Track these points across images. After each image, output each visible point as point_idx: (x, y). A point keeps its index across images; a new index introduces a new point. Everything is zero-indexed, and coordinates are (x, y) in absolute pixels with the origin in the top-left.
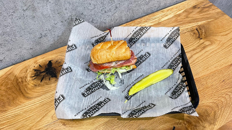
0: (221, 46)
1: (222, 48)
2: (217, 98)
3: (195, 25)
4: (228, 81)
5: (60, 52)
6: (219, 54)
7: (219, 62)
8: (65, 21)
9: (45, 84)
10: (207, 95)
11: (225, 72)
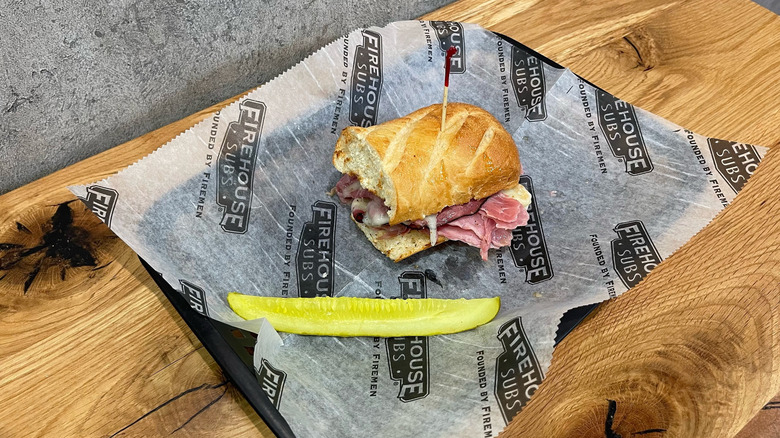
0: (727, 85)
1: (730, 92)
2: (756, 267)
3: (618, 26)
6: (725, 112)
8: (114, 30)
9: (44, 298)
10: (716, 260)
11: (761, 173)
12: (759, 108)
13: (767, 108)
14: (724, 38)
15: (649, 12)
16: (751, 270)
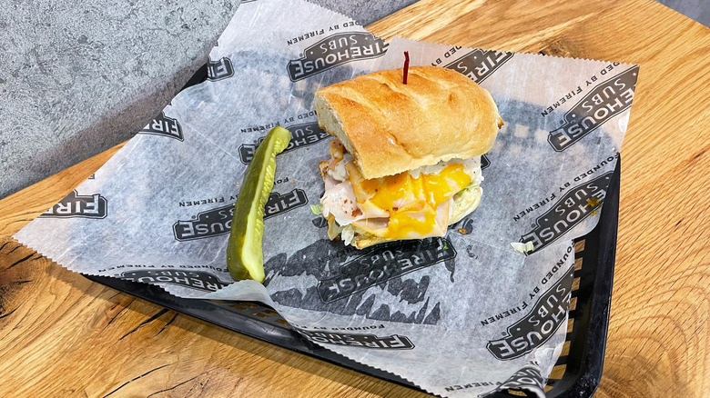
0: (643, 98)
1: (646, 105)
2: (671, 294)
3: (535, 40)
4: (698, 221)
5: (20, 208)
6: (641, 126)
7: (648, 154)
8: (15, 75)
10: (629, 287)
11: (677, 190)
12: (675, 120)
13: (683, 121)
14: (639, 49)
15: (565, 25)
16: (666, 298)
